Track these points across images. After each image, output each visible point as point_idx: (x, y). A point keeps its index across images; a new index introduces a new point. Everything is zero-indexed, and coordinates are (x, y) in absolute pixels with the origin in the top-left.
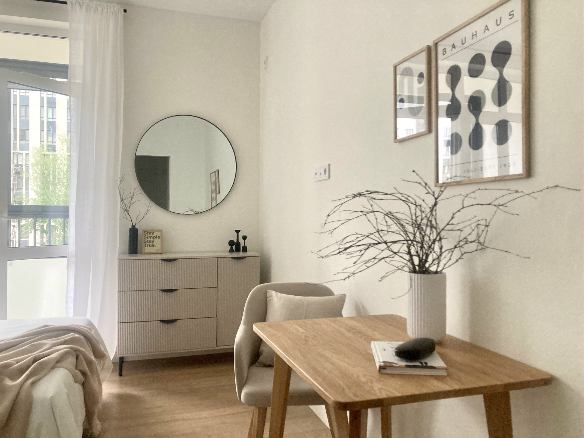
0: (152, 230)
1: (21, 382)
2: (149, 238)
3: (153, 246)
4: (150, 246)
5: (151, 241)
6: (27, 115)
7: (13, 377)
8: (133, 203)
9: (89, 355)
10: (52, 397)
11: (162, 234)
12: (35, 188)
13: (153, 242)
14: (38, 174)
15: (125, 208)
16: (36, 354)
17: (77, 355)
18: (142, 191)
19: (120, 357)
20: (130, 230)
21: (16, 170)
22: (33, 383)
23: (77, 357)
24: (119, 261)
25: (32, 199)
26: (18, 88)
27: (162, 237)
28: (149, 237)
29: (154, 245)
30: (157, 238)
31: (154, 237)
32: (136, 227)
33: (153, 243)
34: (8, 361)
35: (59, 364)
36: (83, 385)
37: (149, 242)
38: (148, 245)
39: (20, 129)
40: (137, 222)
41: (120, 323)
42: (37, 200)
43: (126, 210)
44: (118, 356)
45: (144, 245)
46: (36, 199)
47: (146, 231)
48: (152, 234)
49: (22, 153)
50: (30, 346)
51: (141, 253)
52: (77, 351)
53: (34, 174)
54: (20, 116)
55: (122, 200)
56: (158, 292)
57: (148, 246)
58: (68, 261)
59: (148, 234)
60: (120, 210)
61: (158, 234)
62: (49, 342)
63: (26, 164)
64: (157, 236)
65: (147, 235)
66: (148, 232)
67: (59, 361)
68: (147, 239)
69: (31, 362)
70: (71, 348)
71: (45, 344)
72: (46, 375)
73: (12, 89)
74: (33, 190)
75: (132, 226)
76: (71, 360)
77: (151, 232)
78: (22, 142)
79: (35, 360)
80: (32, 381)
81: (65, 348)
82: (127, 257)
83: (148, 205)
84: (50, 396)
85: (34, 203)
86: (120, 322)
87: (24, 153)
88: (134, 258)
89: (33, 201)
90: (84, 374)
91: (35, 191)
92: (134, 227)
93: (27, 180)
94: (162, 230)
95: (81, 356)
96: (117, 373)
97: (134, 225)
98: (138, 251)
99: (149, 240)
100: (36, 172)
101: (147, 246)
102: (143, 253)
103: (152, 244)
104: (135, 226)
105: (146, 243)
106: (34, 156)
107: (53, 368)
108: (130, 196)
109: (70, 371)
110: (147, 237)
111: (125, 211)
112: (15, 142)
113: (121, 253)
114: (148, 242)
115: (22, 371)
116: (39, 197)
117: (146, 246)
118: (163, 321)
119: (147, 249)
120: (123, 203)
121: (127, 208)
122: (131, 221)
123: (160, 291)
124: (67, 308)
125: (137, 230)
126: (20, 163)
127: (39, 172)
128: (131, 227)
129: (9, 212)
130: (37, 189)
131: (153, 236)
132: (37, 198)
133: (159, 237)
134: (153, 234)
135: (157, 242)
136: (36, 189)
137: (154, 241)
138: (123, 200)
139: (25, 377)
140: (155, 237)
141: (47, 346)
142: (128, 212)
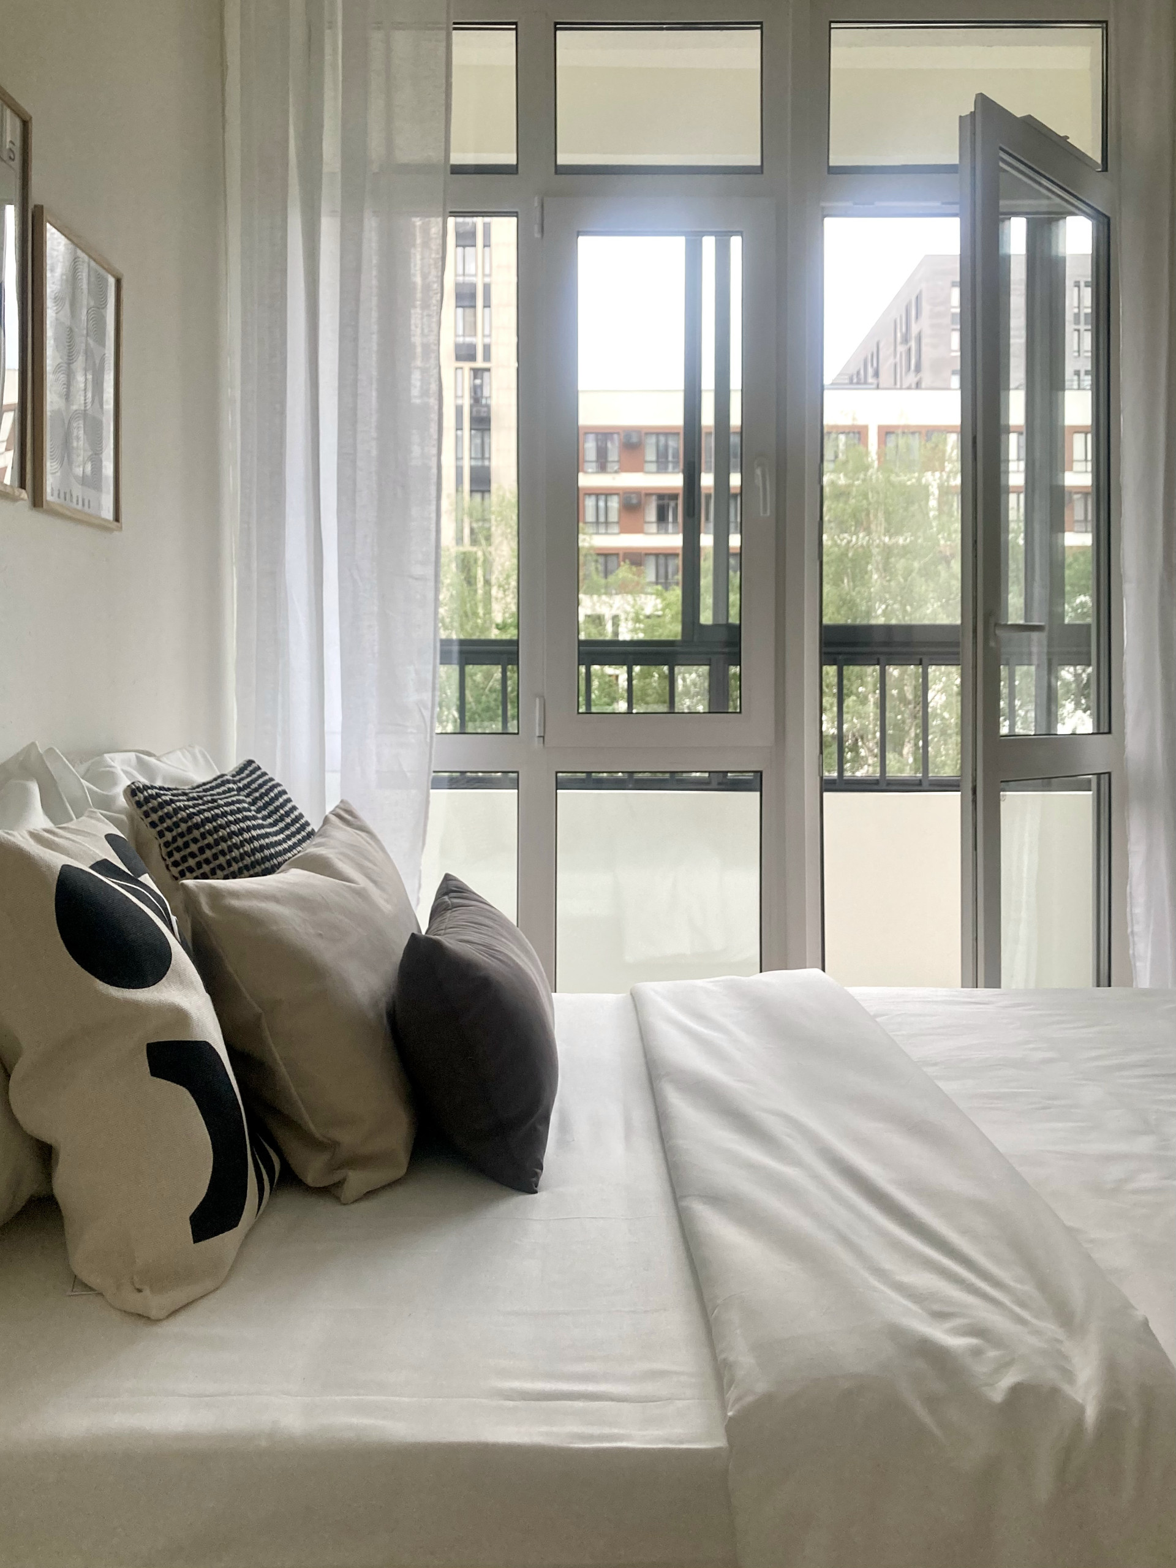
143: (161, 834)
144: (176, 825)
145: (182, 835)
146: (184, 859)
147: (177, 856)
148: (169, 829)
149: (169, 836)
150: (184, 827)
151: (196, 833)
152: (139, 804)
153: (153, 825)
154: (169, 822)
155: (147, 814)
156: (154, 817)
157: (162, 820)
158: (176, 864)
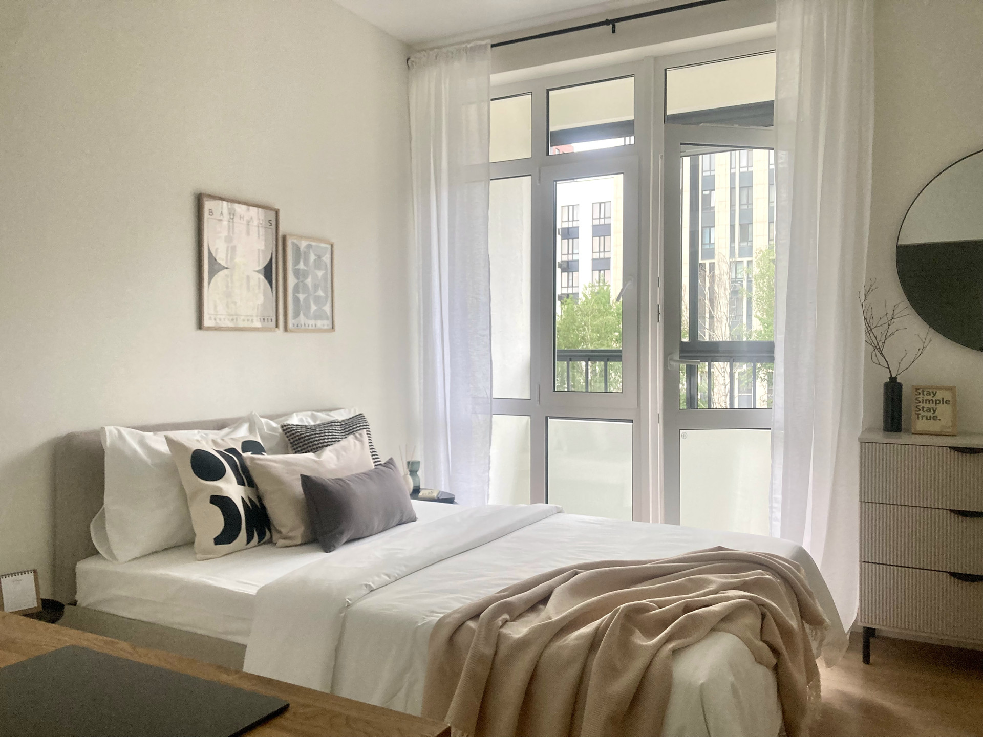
0: (932, 388)
1: (656, 644)
2: (926, 403)
3: (935, 418)
4: (929, 418)
5: (930, 409)
6: (749, 202)
7: (650, 633)
8: (893, 334)
9: (787, 618)
10: (702, 684)
11: (954, 396)
12: (758, 314)
13: (934, 411)
14: (764, 292)
15: (876, 344)
16: (691, 597)
17: (764, 613)
18: (911, 311)
19: (864, 627)
20: (886, 385)
21: (733, 288)
22: (675, 652)
23: (763, 616)
24: (861, 446)
25: (755, 331)
26: (707, 152)
27: (955, 400)
28: (926, 400)
29: (937, 417)
30: (943, 403)
31: (936, 400)
32: (898, 381)
33: (933, 413)
34: (644, 601)
35: (724, 626)
36: (776, 669)
37: (925, 410)
38: (922, 417)
39: (739, 224)
40: (900, 371)
41: (865, 562)
42: (763, 332)
43: (878, 347)
44: (861, 625)
45: (914, 416)
46: (761, 331)
47: (919, 389)
48: (932, 395)
49: (743, 261)
50: (686, 580)
51: (908, 431)
52: (763, 605)
53: (758, 292)
54: (740, 205)
55: (869, 330)
56: (945, 515)
57: (924, 418)
58: (773, 436)
59: (923, 394)
60: (866, 346)
61: (947, 395)
62: (717, 579)
63: (748, 278)
64: (943, 399)
65: (921, 396)
66: (923, 391)
67: (727, 618)
68: (921, 404)
69: (680, 610)
70: (751, 599)
71: (709, 582)
72: (698, 641)
73: (701, 154)
74: (757, 317)
75: (891, 378)
76: (751, 620)
77: (931, 391)
78: (742, 244)
79: (687, 608)
80: (674, 646)
81: (740, 597)
82: (880, 437)
83: (923, 336)
84: (701, 681)
85: (757, 338)
86: (863, 560)
87: (745, 260)
88: (893, 441)
89: (756, 336)
90: (775, 651)
91: (760, 319)
92: (893, 380)
93: (750, 300)
94: (955, 387)
95: (769, 616)
96: (860, 656)
97: (894, 375)
98: (903, 427)
99: (927, 406)
100: (761, 289)
101: (922, 419)
102: (913, 432)
103: (932, 415)
104: (896, 378)
105: (920, 412)
106: (758, 264)
107: (713, 630)
108: (885, 320)
109: (747, 643)
110: (920, 399)
111: (876, 350)
112: (733, 245)
113: (870, 430)
114: (923, 411)
115: (663, 623)
116: (766, 327)
117: (918, 418)
118: (953, 575)
119: (921, 424)
120: (872, 335)
121: (880, 344)
122: (889, 368)
123: (949, 512)
124: (771, 518)
125: (900, 385)
126: (739, 276)
127: (766, 289)
128: (888, 380)
129: (681, 351)
130: (763, 316)
131: (934, 399)
132: (762, 329)
133: (947, 402)
134: (934, 395)
135: (944, 411)
136: (761, 316)
137: (936, 409)
138: (871, 330)
139: (663, 637)
140: (938, 402)
141: (712, 587)
142: (881, 351)
143: (289, 440)
144: (295, 437)
145: (297, 440)
146: (297, 448)
147: (295, 447)
148: (292, 438)
149: (292, 441)
150: (297, 438)
151: (302, 440)
152: (284, 430)
153: (287, 437)
154: (293, 436)
155: (286, 434)
156: (288, 434)
157: (291, 435)
158: (294, 449)
